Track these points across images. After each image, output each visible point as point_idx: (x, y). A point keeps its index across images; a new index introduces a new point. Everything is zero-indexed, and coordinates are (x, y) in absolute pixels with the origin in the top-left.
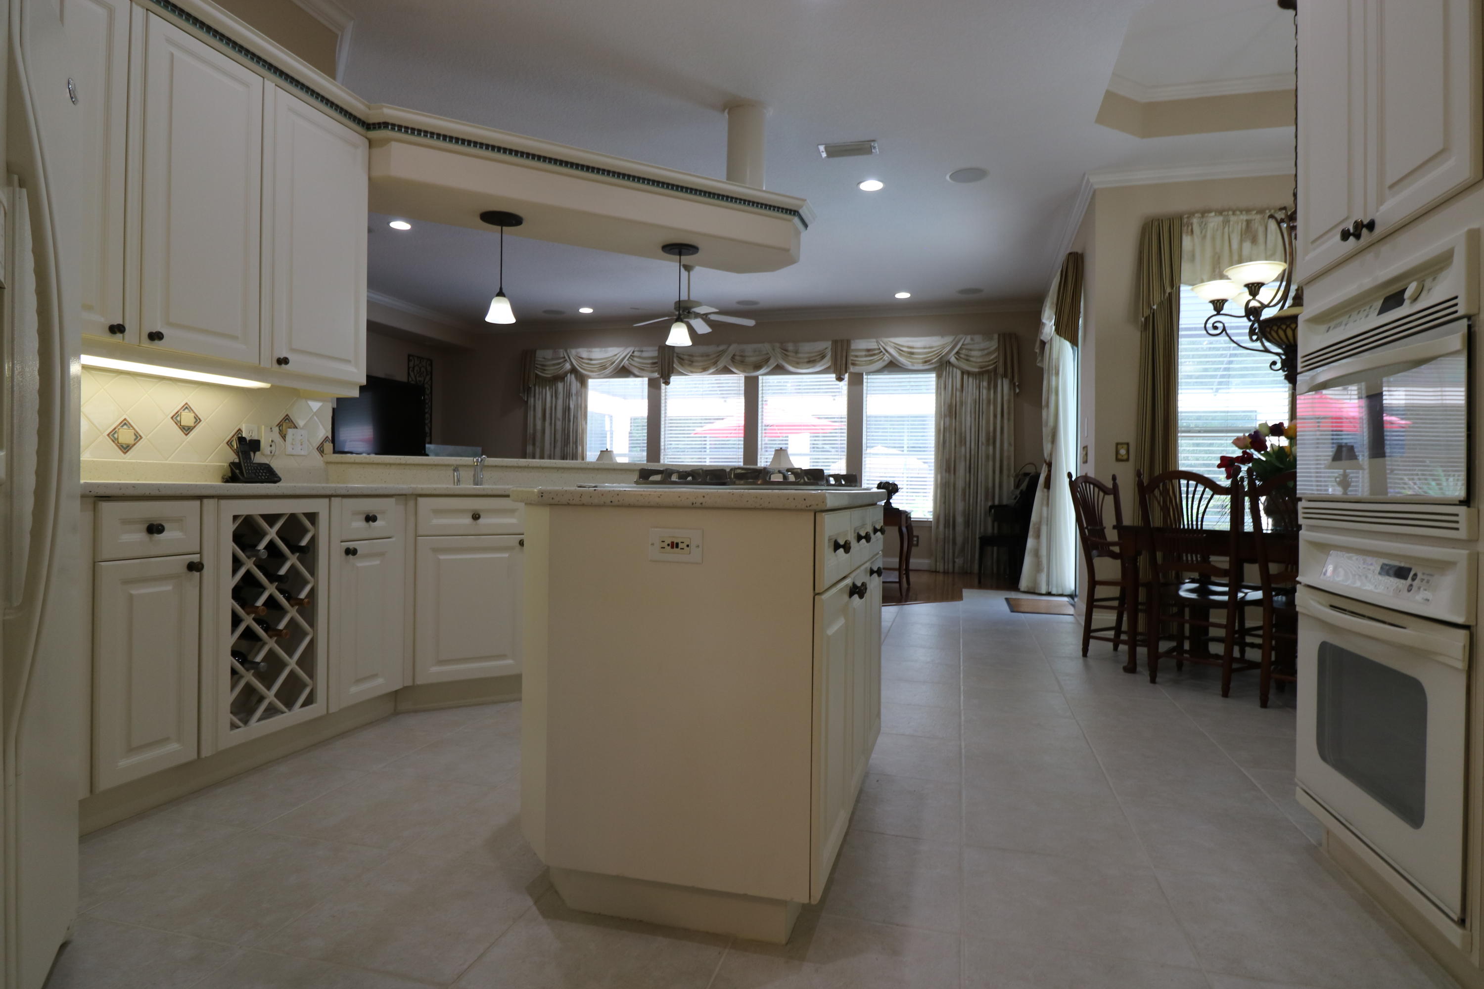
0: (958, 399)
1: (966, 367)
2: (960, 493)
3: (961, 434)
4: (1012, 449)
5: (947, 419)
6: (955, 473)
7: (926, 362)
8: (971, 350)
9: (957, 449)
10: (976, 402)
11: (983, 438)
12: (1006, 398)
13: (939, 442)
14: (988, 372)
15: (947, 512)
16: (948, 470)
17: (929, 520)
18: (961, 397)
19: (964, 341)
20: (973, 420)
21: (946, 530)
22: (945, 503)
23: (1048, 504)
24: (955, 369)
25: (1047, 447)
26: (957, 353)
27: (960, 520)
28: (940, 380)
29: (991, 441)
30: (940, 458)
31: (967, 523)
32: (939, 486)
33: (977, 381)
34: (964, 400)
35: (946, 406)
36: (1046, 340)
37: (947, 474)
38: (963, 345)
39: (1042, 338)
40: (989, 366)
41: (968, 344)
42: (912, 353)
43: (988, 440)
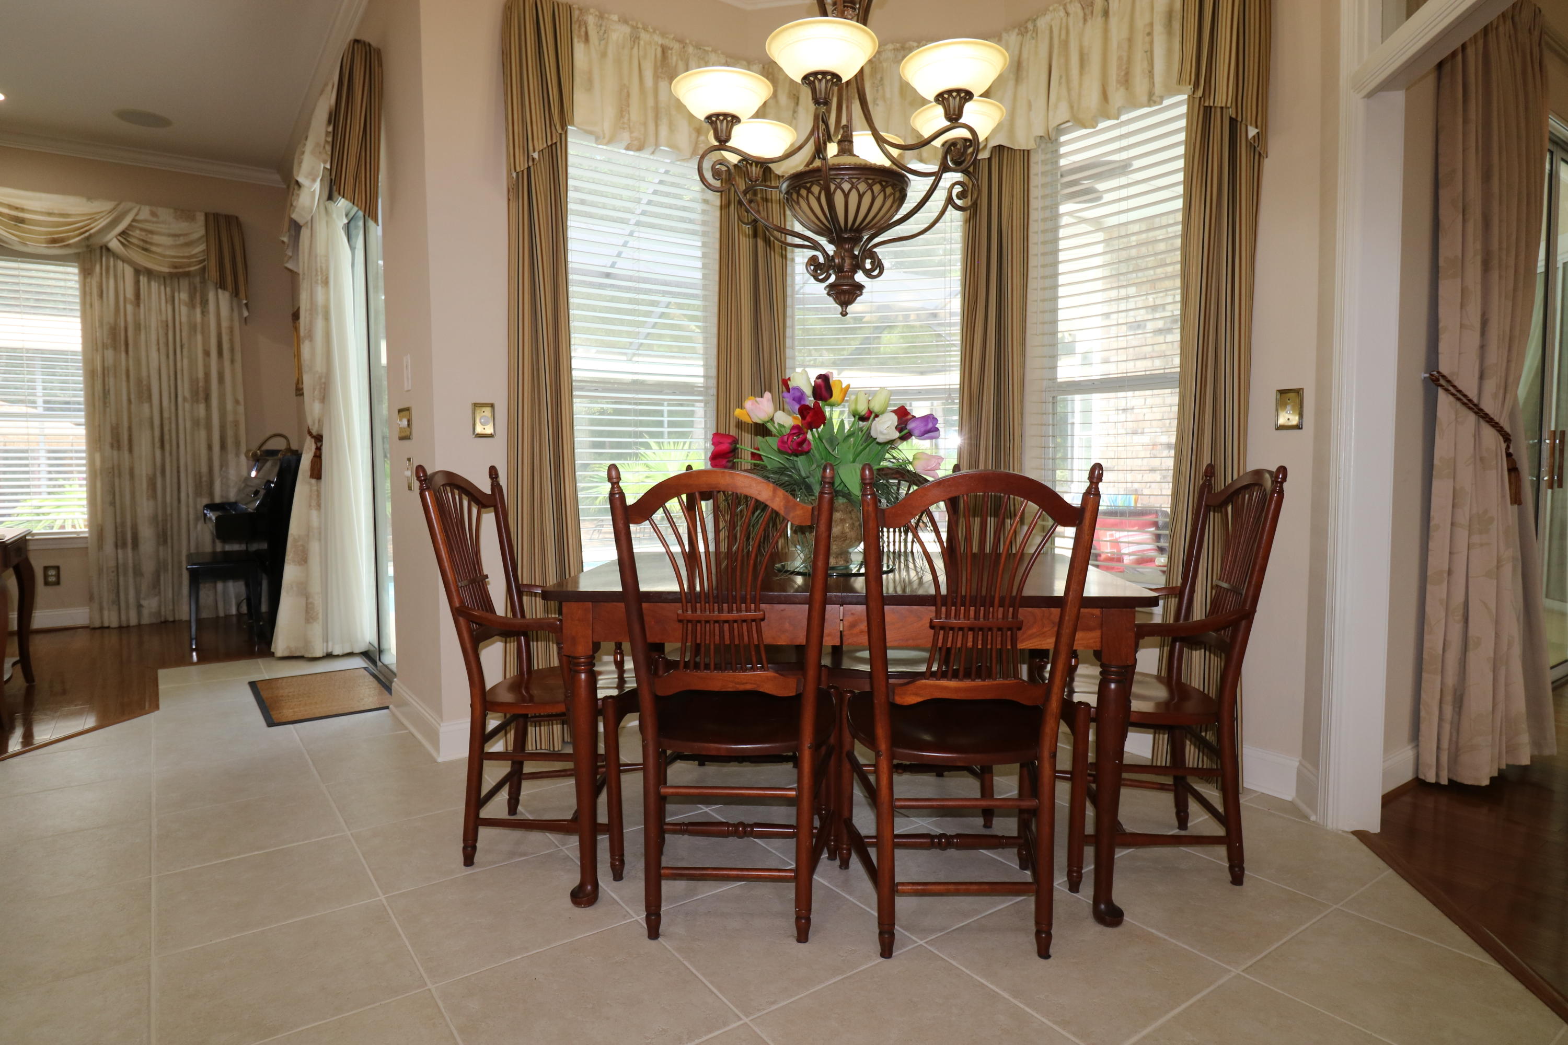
0: (130, 318)
1: (143, 261)
2: (145, 485)
3: (139, 381)
4: (241, 409)
5: (110, 354)
6: (131, 450)
7: (54, 241)
8: (152, 232)
9: (133, 406)
10: (167, 326)
11: (185, 389)
12: (225, 324)
13: (93, 395)
14: (187, 274)
15: (118, 520)
16: (116, 444)
17: (82, 535)
18: (136, 315)
19: (137, 214)
20: (163, 358)
21: (120, 551)
22: (113, 503)
23: (319, 506)
24: (120, 263)
25: (313, 409)
26: (123, 233)
27: (147, 533)
28: (88, 280)
29: (202, 395)
30: (97, 424)
31: (163, 537)
32: (98, 472)
33: (168, 289)
34: (142, 322)
35: (106, 328)
36: (301, 221)
37: (115, 453)
38: (134, 220)
39: (294, 216)
40: (189, 265)
41: (146, 221)
42: (22, 221)
43: (195, 393)
